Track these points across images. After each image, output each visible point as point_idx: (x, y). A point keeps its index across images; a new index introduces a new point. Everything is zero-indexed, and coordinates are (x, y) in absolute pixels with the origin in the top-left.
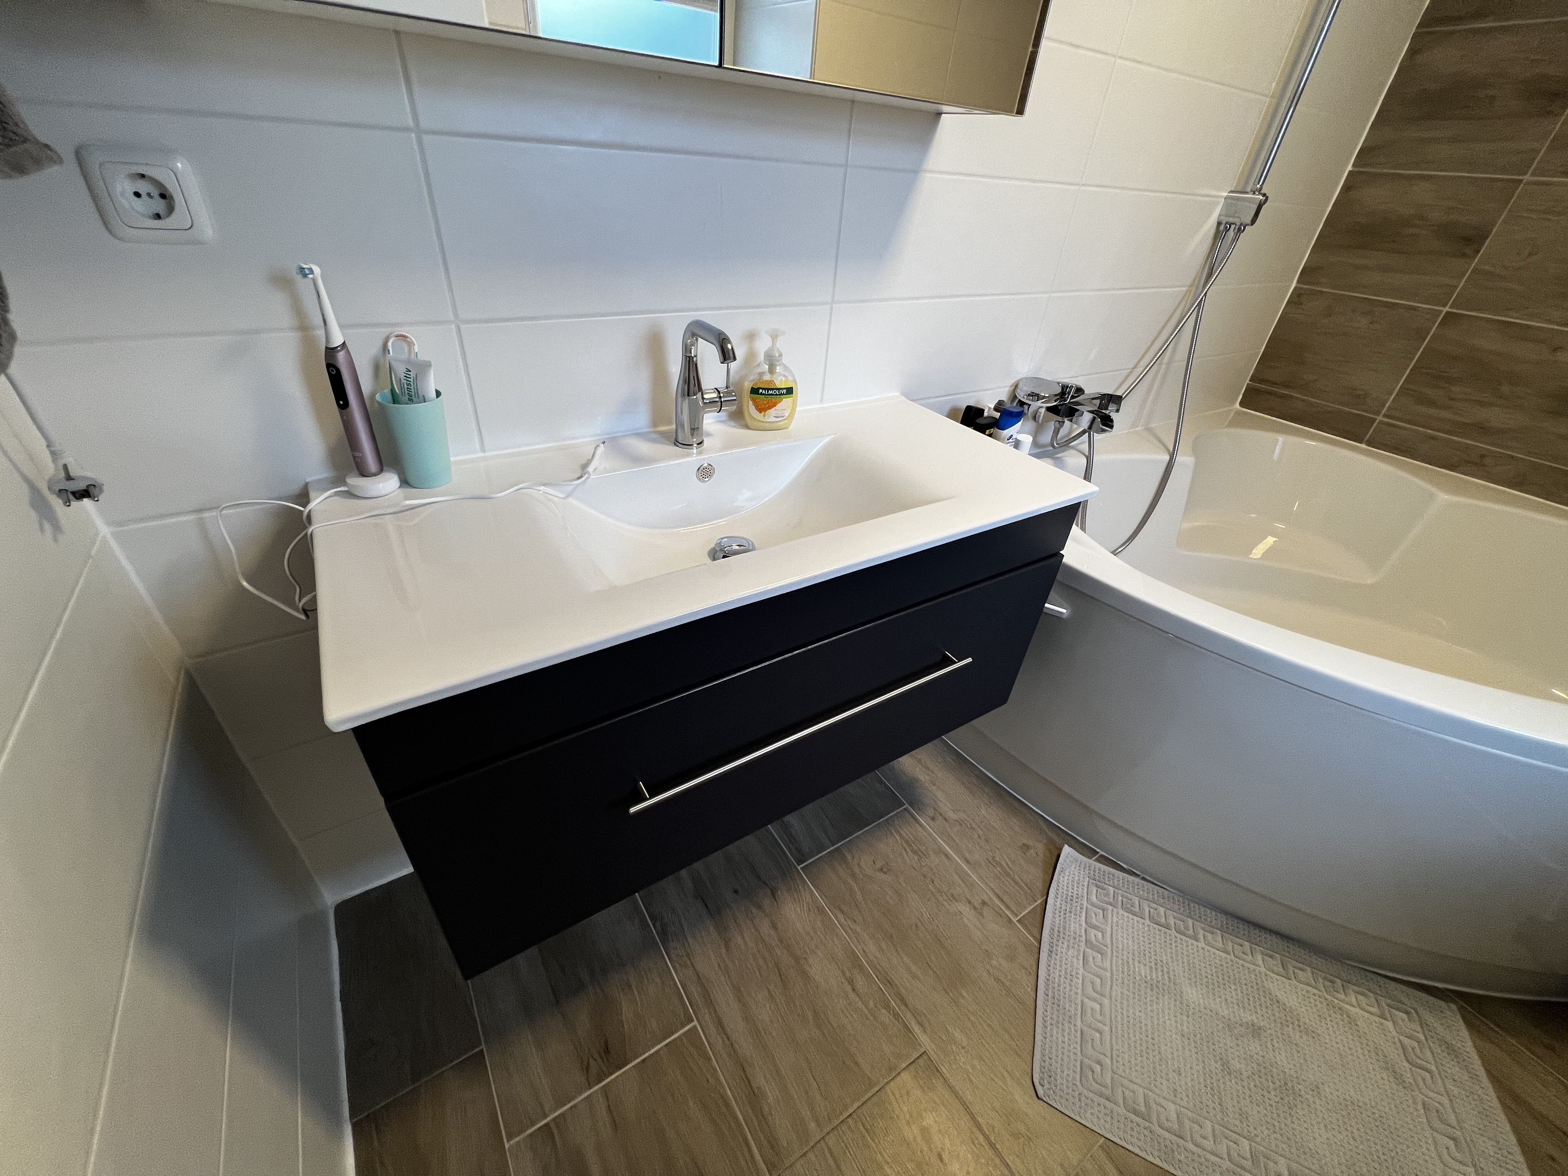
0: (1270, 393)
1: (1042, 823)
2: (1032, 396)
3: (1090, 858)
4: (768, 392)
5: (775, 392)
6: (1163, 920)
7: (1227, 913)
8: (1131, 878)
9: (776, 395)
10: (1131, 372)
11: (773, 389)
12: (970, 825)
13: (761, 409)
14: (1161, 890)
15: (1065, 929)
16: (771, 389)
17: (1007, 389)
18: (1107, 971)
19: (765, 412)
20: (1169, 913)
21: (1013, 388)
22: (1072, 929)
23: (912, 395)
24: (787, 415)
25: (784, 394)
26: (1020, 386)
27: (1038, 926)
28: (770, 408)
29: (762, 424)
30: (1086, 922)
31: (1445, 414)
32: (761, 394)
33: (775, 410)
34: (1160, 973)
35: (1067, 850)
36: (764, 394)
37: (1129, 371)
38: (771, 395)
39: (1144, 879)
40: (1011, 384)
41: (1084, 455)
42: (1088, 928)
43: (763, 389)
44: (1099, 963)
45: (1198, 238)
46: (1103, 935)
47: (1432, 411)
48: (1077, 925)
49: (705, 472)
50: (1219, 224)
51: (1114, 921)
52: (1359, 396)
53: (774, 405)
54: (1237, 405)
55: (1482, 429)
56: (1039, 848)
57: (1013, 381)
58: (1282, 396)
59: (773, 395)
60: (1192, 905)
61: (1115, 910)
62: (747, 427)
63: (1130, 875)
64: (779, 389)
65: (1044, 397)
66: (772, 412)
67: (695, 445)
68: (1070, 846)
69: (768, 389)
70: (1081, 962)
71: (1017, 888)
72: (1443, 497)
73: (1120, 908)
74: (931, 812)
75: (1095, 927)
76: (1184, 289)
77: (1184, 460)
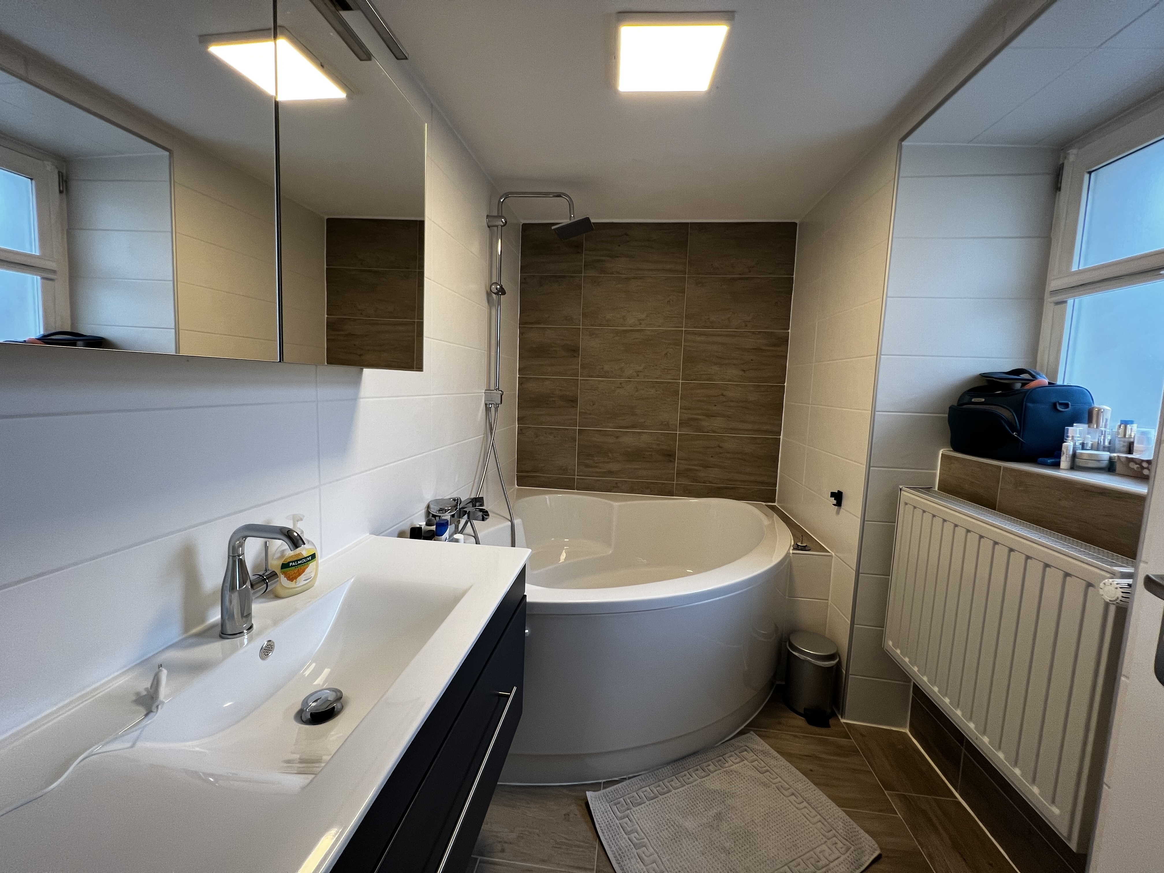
0: (528, 477)
1: (565, 791)
2: (442, 510)
3: (600, 790)
4: (297, 563)
5: (303, 561)
6: (652, 795)
7: (669, 763)
8: (624, 783)
9: (305, 562)
10: (474, 482)
11: (301, 559)
12: (528, 831)
13: (291, 579)
14: (639, 777)
15: (621, 850)
16: (299, 560)
17: (424, 511)
18: (653, 854)
19: (296, 579)
20: (652, 787)
21: (426, 509)
22: (623, 845)
23: (377, 532)
24: (313, 576)
25: (310, 560)
26: (432, 506)
27: (608, 863)
28: (300, 575)
29: (290, 591)
30: (626, 833)
31: (598, 470)
32: (292, 566)
33: (304, 575)
34: (672, 827)
35: (589, 794)
36: (294, 566)
37: (473, 482)
38: (300, 564)
39: (629, 778)
40: (425, 507)
41: (473, 536)
42: (629, 836)
43: (292, 562)
44: (648, 854)
45: (481, 411)
46: (637, 833)
47: (591, 469)
48: (624, 841)
49: (267, 650)
50: (486, 404)
51: (636, 818)
52: (564, 470)
53: (303, 571)
54: (516, 486)
55: (611, 473)
56: (575, 810)
57: (425, 505)
58: (534, 477)
59: (302, 563)
60: (656, 772)
61: (632, 811)
62: (277, 597)
63: (623, 781)
64: (306, 558)
65: (449, 510)
66: (303, 577)
67: (245, 631)
68: (589, 791)
69: (297, 561)
70: (642, 864)
71: (581, 849)
72: (616, 504)
73: (633, 808)
74: (499, 847)
75: (632, 832)
76: (483, 436)
77: (517, 522)
